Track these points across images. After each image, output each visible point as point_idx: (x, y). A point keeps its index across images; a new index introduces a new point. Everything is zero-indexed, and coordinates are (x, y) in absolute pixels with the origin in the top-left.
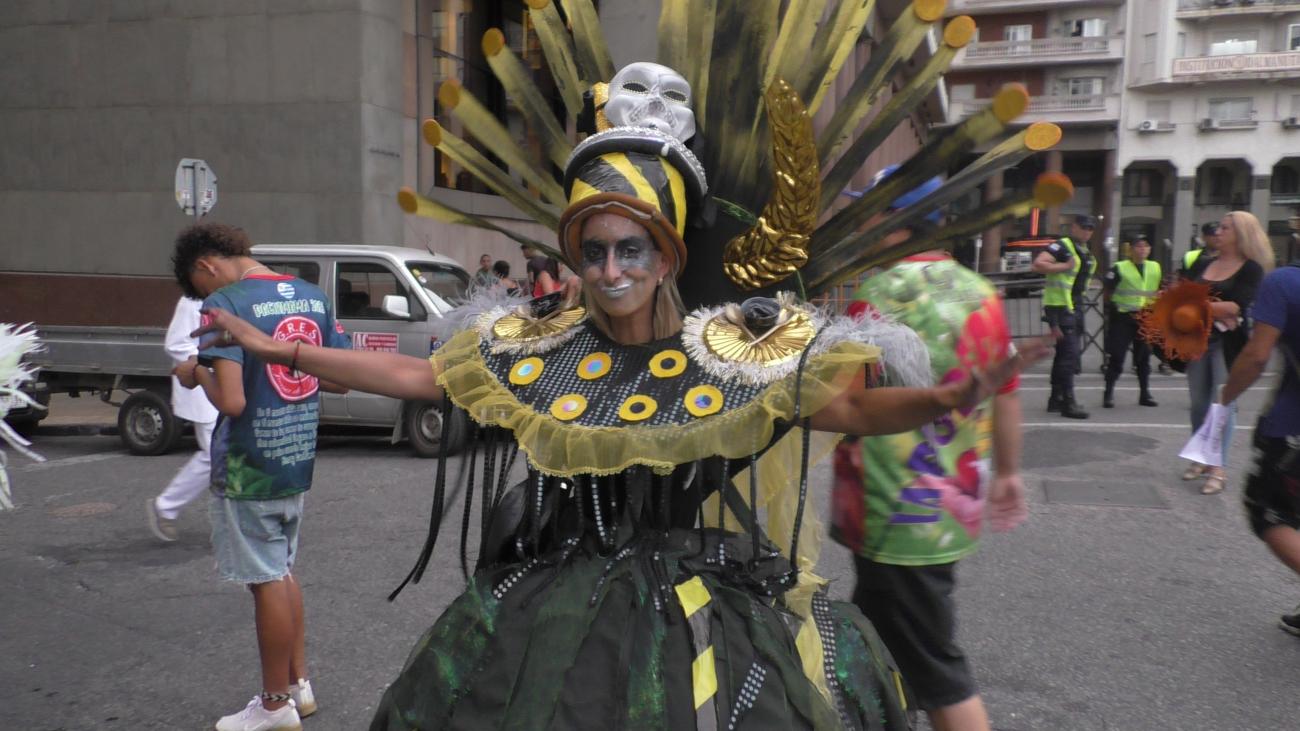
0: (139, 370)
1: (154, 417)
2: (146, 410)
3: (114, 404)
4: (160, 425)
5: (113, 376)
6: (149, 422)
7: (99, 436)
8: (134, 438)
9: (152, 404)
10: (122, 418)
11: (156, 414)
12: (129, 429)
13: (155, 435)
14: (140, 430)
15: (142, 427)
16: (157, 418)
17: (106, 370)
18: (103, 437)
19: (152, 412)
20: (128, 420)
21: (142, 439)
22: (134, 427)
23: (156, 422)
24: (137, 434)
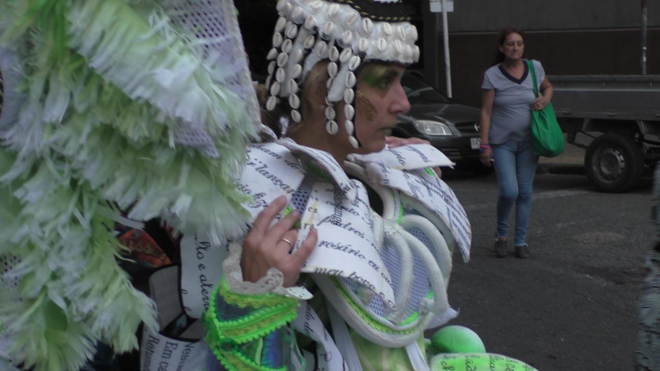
0: (605, 114)
1: (618, 157)
2: (611, 151)
3: (580, 146)
4: (622, 165)
5: (581, 120)
6: (613, 162)
7: (548, 174)
8: (599, 177)
9: (617, 146)
10: (588, 158)
11: (619, 155)
12: (595, 168)
13: (618, 174)
14: (604, 170)
15: (606, 166)
16: (621, 158)
17: (576, 115)
18: (553, 175)
19: (616, 153)
20: (594, 160)
21: (605, 177)
22: (599, 166)
23: (620, 163)
24: (601, 173)
